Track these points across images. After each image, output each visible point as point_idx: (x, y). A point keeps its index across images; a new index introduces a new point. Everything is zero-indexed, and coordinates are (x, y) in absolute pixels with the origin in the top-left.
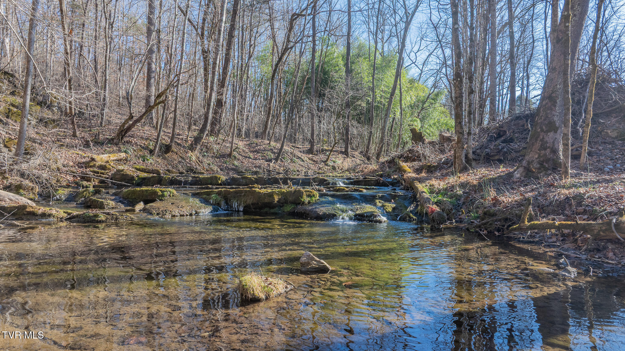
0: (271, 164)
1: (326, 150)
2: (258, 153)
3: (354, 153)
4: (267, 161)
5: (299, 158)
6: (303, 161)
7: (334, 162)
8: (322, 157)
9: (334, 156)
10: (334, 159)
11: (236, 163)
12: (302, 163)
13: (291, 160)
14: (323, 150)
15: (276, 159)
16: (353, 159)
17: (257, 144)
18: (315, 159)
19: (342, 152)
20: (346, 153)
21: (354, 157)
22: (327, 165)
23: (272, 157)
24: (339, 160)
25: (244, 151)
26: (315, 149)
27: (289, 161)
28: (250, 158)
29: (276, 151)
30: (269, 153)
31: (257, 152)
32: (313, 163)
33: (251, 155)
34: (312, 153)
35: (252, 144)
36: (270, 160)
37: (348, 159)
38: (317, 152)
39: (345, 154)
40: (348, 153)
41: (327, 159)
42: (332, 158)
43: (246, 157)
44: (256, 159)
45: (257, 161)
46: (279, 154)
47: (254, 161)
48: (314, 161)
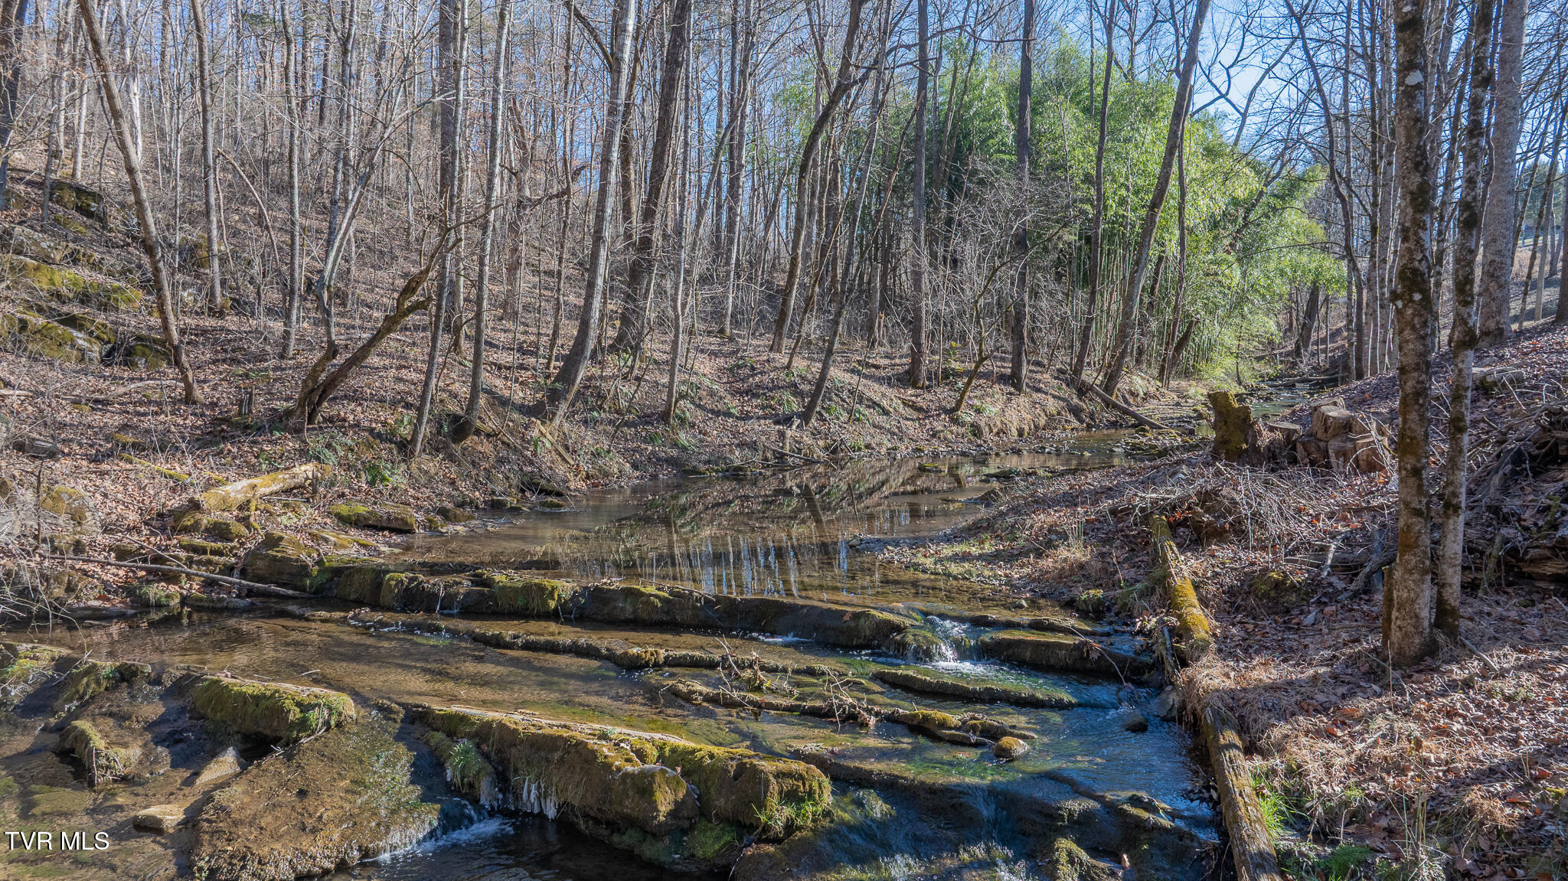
0: (789, 433)
1: (957, 374)
2: (756, 396)
3: (1038, 376)
4: (777, 423)
5: (874, 404)
6: (886, 413)
7: (978, 411)
8: (944, 395)
9: (978, 393)
10: (977, 402)
11: (683, 437)
12: (881, 419)
13: (850, 412)
14: (947, 374)
15: (805, 417)
16: (1037, 396)
17: (753, 368)
18: (923, 404)
19: (1002, 379)
20: (1013, 380)
21: (1039, 390)
22: (955, 421)
23: (795, 407)
24: (993, 403)
25: (712, 393)
26: (924, 374)
27: (844, 417)
28: (728, 414)
29: (806, 387)
30: (787, 396)
31: (753, 394)
32: (915, 415)
33: (734, 404)
34: (915, 386)
35: (739, 367)
36: (787, 420)
37: (1022, 400)
38: (930, 379)
39: (1013, 385)
40: (1019, 379)
41: (959, 403)
42: (973, 398)
43: (717, 413)
44: (745, 417)
45: (750, 424)
46: (814, 396)
47: (740, 423)
48: (919, 410)
